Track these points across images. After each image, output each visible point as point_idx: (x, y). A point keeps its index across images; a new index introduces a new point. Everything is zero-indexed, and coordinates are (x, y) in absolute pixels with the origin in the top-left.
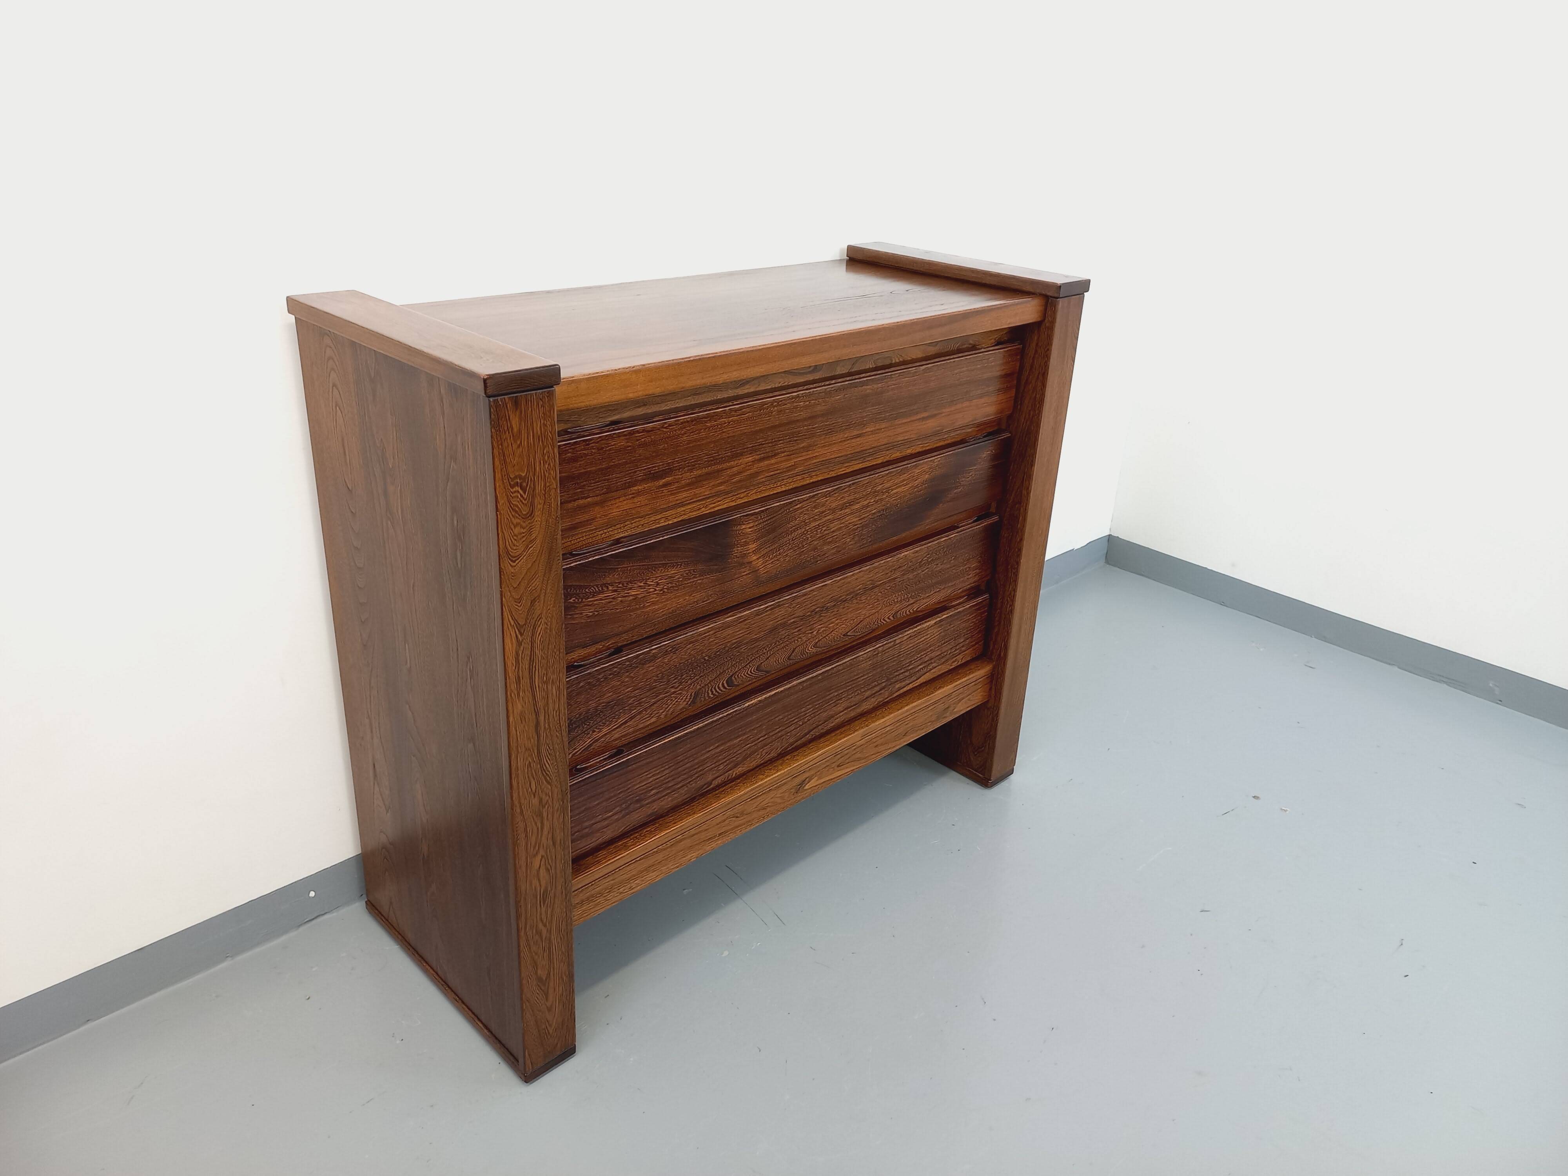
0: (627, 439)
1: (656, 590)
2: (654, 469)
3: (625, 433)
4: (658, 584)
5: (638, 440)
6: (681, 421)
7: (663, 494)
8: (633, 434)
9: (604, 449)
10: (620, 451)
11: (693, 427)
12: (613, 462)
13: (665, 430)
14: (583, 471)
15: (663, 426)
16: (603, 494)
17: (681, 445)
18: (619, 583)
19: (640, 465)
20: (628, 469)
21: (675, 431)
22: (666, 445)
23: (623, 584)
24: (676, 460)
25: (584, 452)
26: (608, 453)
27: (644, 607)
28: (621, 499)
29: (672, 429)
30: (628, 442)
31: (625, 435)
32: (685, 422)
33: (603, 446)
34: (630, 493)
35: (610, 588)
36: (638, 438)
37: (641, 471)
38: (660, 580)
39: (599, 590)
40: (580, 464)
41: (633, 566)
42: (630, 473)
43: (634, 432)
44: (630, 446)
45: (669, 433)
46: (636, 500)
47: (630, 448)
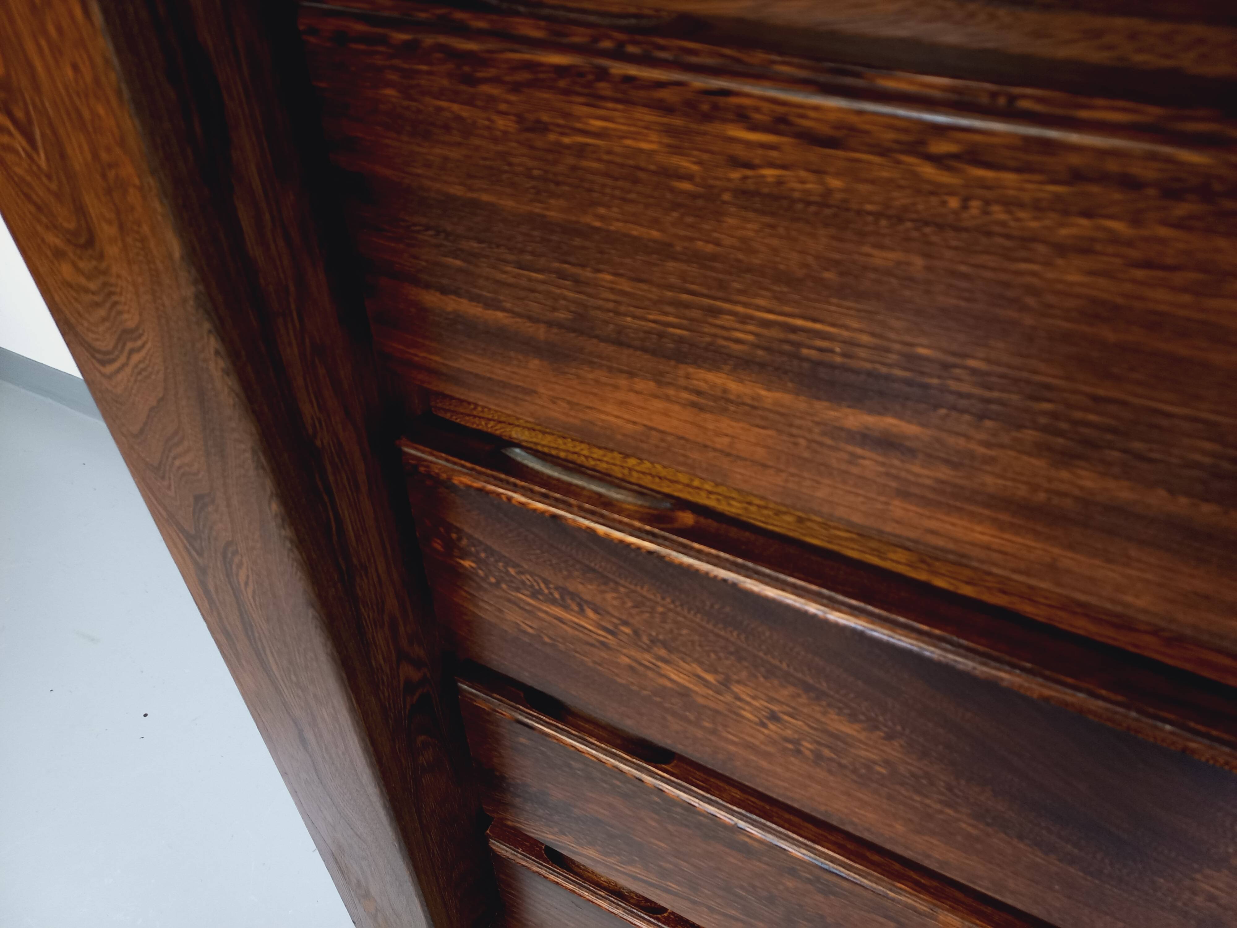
0: (669, 131)
1: (764, 725)
2: (819, 343)
3: (663, 94)
4: (774, 717)
5: (736, 162)
6: (1075, 160)
7: (855, 470)
8: (707, 118)
9: (552, 137)
10: (636, 181)
11: (1163, 232)
12: (602, 218)
13: (928, 170)
14: (457, 190)
15: (922, 143)
16: (560, 325)
17: (1030, 301)
18: (625, 623)
19: (741, 292)
20: (673, 280)
21: (1008, 204)
22: (919, 262)
23: (636, 632)
24: (971, 363)
25: (455, 107)
26: (571, 160)
27: (714, 732)
28: (640, 385)
29: (984, 185)
30: (676, 150)
31: (667, 109)
32: (1103, 178)
33: (545, 117)
34: (682, 382)
35: (590, 613)
36: (739, 151)
37: (745, 319)
38: (785, 713)
39: (551, 594)
40: (446, 159)
41: (678, 613)
42: (687, 306)
43: (715, 107)
44: (689, 178)
45: (954, 203)
46: (710, 421)
47: (686, 186)
